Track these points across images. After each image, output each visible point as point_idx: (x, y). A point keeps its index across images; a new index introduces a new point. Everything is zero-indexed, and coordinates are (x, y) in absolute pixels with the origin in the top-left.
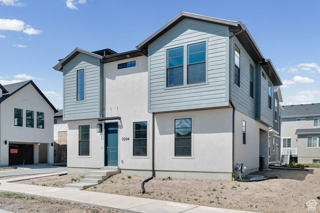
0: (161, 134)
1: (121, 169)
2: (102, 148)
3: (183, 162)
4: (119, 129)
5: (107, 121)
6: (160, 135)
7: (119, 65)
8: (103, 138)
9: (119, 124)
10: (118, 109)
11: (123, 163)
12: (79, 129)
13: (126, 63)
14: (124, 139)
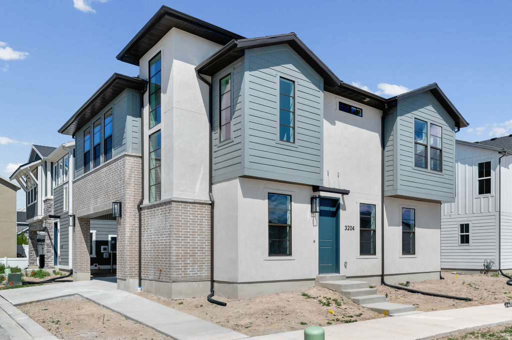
0: (390, 225)
2: (314, 241)
4: (341, 211)
5: (323, 194)
7: (340, 104)
9: (341, 201)
10: (338, 176)
11: (346, 266)
12: (268, 199)
14: (347, 228)
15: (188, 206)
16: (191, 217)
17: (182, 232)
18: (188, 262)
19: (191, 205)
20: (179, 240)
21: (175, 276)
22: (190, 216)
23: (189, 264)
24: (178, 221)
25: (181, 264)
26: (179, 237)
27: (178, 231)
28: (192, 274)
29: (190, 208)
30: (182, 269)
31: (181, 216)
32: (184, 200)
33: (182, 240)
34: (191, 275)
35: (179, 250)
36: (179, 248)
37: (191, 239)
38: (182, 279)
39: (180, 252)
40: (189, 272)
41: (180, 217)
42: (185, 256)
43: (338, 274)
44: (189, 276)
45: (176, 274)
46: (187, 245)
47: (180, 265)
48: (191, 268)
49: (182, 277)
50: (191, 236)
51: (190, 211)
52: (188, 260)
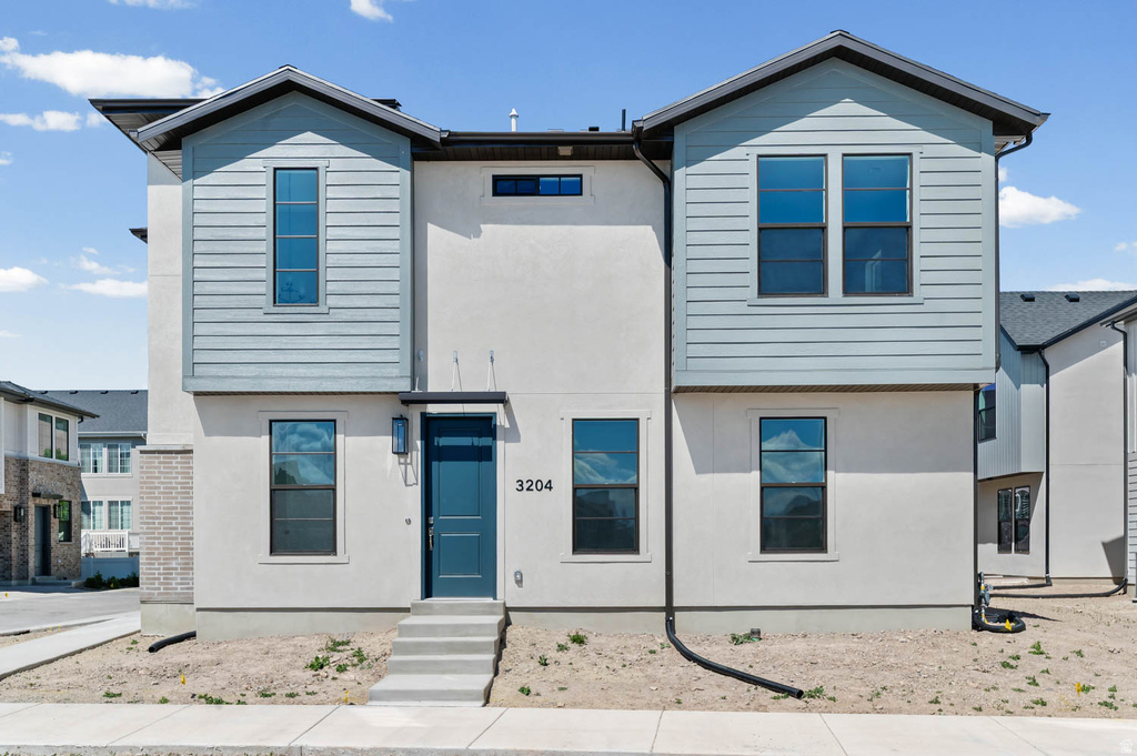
0: (700, 469)
1: (507, 610)
2: (409, 522)
3: (792, 574)
4: (500, 444)
5: (433, 409)
6: (697, 473)
7: (497, 179)
8: (411, 479)
9: (502, 420)
10: (492, 361)
11: (519, 582)
12: (271, 433)
13: (535, 179)
14: (526, 486)
15: (174, 458)
16: (180, 480)
17: (160, 508)
18: (174, 566)
19: (179, 456)
20: (154, 523)
21: (145, 591)
22: (177, 478)
23: (176, 569)
24: (151, 488)
25: (159, 569)
26: (153, 518)
27: (152, 508)
28: (182, 589)
29: (177, 463)
30: (159, 579)
31: (159, 478)
32: (162, 449)
33: (159, 523)
34: (179, 591)
35: (154, 543)
36: (155, 538)
37: (179, 521)
38: (160, 598)
39: (157, 546)
40: (174, 586)
41: (156, 481)
42: (166, 554)
43: (490, 600)
44: (176, 594)
45: (147, 589)
46: (171, 533)
47: (157, 572)
48: (179, 577)
49: (159, 594)
50: (179, 516)
51: (177, 468)
52: (174, 562)
